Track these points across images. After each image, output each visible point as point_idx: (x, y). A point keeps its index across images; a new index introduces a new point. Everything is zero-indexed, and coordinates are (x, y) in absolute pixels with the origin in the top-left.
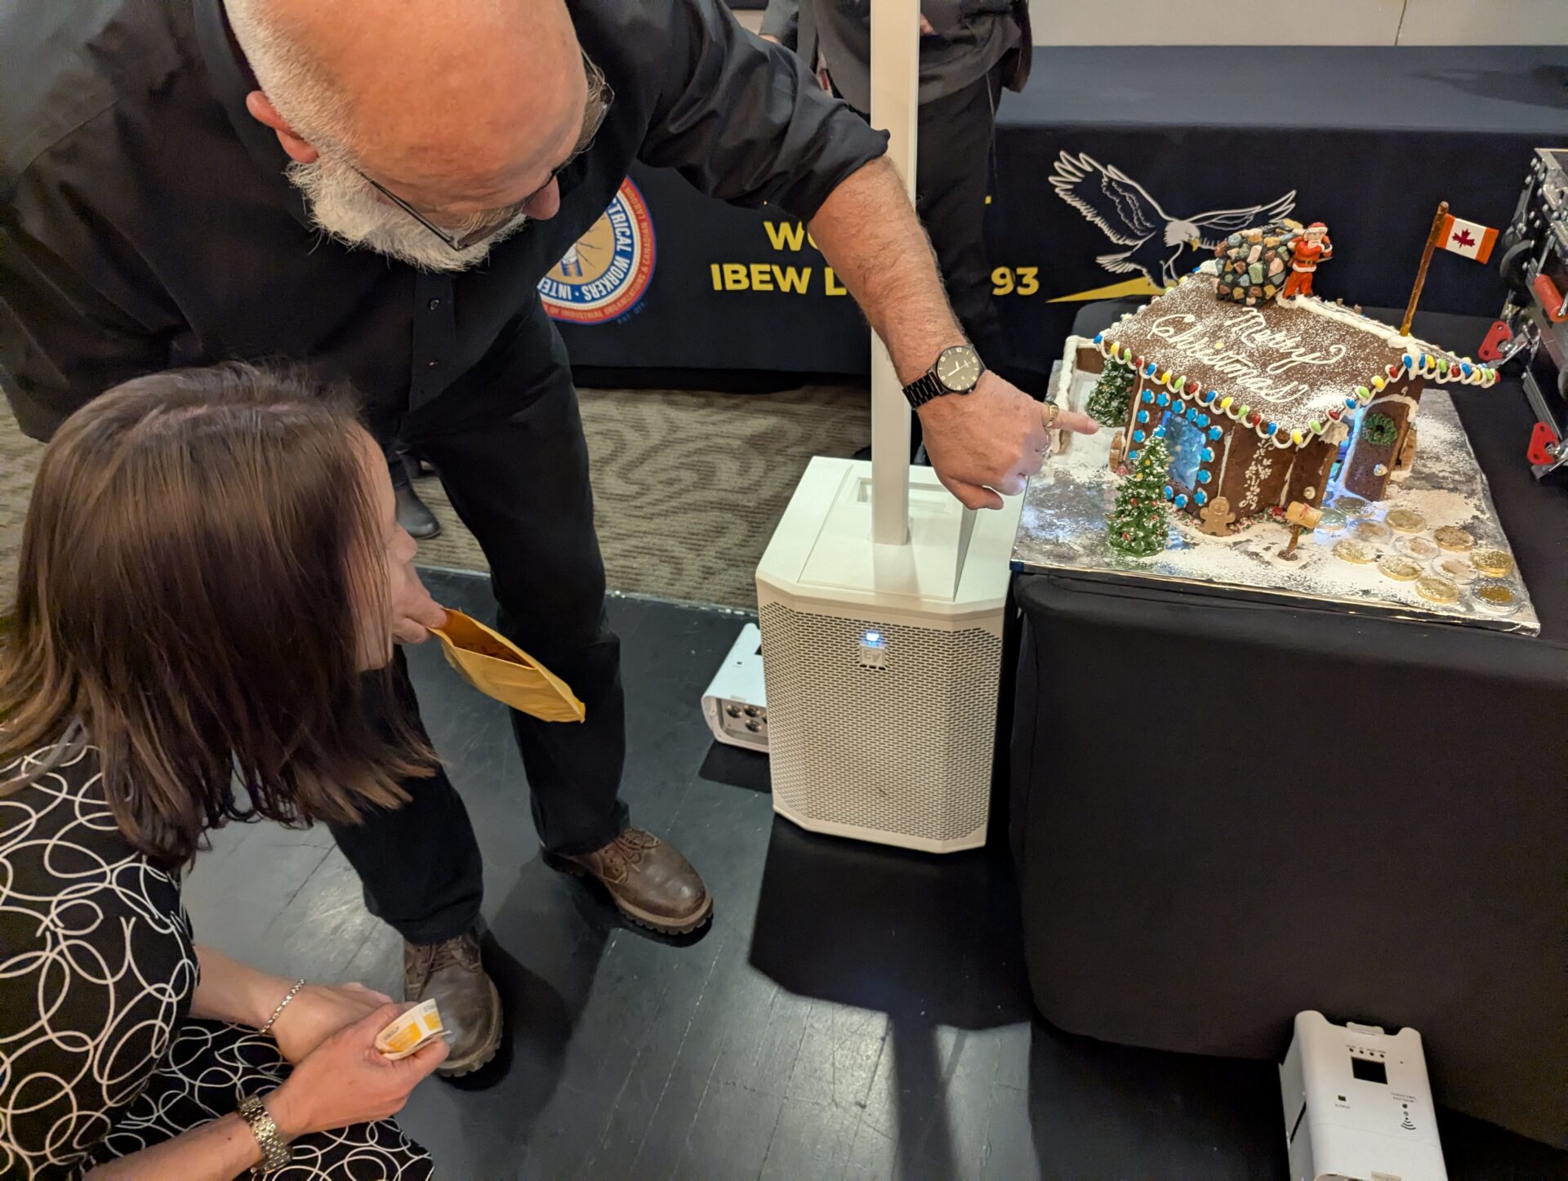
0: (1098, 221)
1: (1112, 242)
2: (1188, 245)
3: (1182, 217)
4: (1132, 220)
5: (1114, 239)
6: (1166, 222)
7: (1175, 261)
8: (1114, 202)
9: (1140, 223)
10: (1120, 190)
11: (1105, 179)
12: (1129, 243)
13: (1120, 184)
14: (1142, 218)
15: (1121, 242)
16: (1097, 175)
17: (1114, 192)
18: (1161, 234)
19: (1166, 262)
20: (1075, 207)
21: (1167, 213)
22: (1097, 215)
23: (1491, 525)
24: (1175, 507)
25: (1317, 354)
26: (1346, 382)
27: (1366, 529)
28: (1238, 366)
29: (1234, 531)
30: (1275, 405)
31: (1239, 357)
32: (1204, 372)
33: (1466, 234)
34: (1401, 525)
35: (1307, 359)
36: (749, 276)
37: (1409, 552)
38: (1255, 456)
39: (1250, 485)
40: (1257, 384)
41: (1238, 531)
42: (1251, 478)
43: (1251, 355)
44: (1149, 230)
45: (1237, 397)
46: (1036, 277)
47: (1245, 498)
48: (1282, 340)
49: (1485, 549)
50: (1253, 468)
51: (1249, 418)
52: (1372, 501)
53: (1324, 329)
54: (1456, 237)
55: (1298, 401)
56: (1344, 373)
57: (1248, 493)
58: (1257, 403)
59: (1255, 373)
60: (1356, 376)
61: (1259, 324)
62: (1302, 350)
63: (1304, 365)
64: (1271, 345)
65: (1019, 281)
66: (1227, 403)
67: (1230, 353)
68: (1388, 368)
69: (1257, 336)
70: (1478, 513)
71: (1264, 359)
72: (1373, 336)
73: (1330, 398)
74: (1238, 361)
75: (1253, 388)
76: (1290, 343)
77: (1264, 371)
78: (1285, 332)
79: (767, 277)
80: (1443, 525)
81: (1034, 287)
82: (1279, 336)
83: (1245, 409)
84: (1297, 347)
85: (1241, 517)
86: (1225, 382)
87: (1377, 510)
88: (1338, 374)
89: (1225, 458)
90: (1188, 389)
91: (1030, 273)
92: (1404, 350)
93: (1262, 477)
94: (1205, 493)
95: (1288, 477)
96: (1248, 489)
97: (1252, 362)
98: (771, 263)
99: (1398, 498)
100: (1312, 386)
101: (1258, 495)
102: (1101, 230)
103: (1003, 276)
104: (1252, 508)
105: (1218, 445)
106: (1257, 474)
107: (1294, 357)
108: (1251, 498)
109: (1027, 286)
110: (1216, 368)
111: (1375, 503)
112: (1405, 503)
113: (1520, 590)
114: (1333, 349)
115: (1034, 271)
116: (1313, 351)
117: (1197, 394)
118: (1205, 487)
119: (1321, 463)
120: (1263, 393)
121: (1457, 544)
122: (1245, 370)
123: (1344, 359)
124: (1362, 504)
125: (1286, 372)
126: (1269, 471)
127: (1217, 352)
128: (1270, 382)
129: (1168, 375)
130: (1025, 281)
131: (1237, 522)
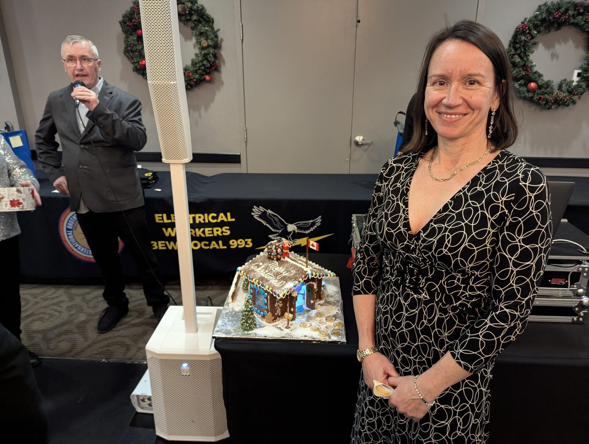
0: (267, 225)
1: (272, 231)
2: (294, 231)
3: (291, 223)
4: (277, 225)
5: (273, 230)
6: (287, 225)
7: (291, 236)
8: (271, 220)
9: (280, 226)
10: (273, 216)
11: (268, 214)
12: (277, 231)
13: (273, 215)
14: (280, 224)
15: (275, 231)
16: (265, 212)
17: (271, 217)
18: (286, 228)
19: (289, 236)
20: (260, 222)
21: (287, 222)
22: (267, 223)
23: (340, 314)
24: (260, 316)
25: (288, 273)
26: (294, 280)
27: (309, 318)
28: (270, 277)
29: (275, 322)
30: (278, 287)
31: (271, 274)
32: (262, 279)
33: (313, 244)
34: (318, 316)
35: (286, 274)
36: (157, 245)
37: (318, 324)
38: (277, 301)
39: (277, 309)
40: (274, 282)
41: (276, 322)
42: (277, 307)
43: (274, 274)
44: (282, 227)
45: (269, 286)
46: (251, 242)
47: (277, 312)
48: (281, 269)
49: (338, 321)
50: (277, 304)
51: (272, 291)
52: (312, 310)
53: (291, 266)
54: (311, 245)
55: (283, 286)
56: (294, 278)
57: (277, 311)
58: (274, 287)
59: (274, 278)
60: (296, 279)
61: (276, 265)
62: (285, 272)
63: (285, 276)
64: (279, 271)
65: (246, 243)
66: (267, 287)
67: (269, 273)
68: (303, 276)
69: (275, 268)
70: (338, 311)
71: (277, 274)
72: (301, 268)
73: (290, 285)
74: (271, 276)
75: (273, 283)
76: (283, 270)
77: (276, 278)
78: (282, 267)
79: (164, 245)
80: (328, 315)
81: (251, 245)
82: (281, 268)
83: (271, 288)
84: (284, 271)
85: (275, 318)
86: (267, 281)
87: (313, 312)
88: (293, 278)
89: (269, 302)
90: (259, 283)
91: (249, 241)
92: (307, 271)
93: (280, 306)
94: (266, 312)
95: (288, 305)
96: (277, 310)
97: (274, 275)
98: (165, 241)
99: (320, 309)
100: (286, 282)
101: (280, 311)
102: (268, 228)
103: (241, 242)
104: (280, 315)
105: (267, 298)
106: (278, 305)
107: (283, 274)
108: (279, 312)
109: (249, 244)
110: (266, 278)
111: (313, 311)
112: (321, 310)
113: (343, 332)
114: (292, 272)
115: (250, 240)
116: (288, 272)
117: (260, 285)
118: (266, 310)
119: (293, 302)
120: (275, 284)
121: (330, 320)
122: (272, 278)
123: (294, 274)
124: (309, 311)
125: (281, 278)
126: (282, 304)
127: (266, 273)
128: (277, 281)
129: (254, 279)
130: (248, 243)
131: (275, 319)
